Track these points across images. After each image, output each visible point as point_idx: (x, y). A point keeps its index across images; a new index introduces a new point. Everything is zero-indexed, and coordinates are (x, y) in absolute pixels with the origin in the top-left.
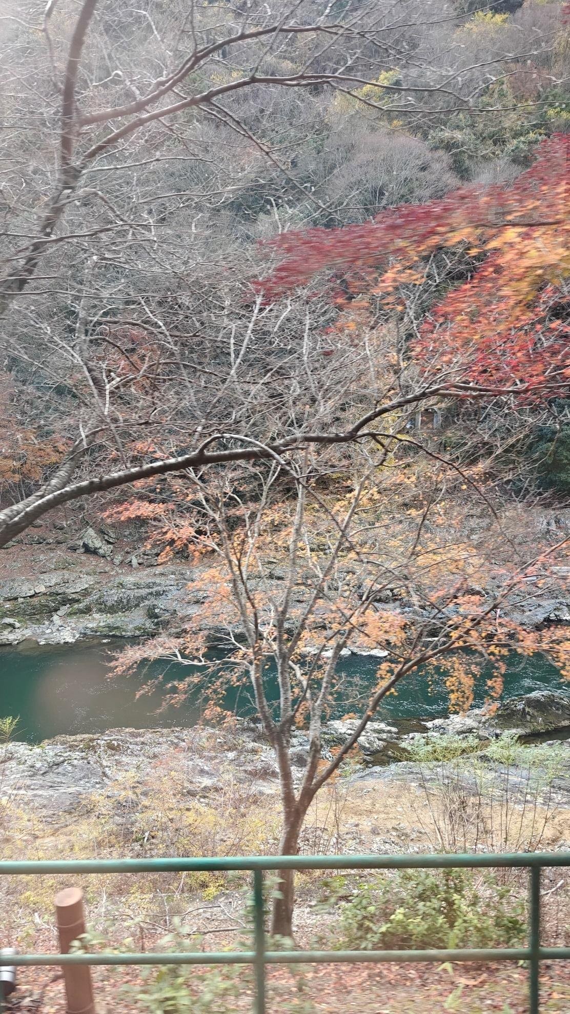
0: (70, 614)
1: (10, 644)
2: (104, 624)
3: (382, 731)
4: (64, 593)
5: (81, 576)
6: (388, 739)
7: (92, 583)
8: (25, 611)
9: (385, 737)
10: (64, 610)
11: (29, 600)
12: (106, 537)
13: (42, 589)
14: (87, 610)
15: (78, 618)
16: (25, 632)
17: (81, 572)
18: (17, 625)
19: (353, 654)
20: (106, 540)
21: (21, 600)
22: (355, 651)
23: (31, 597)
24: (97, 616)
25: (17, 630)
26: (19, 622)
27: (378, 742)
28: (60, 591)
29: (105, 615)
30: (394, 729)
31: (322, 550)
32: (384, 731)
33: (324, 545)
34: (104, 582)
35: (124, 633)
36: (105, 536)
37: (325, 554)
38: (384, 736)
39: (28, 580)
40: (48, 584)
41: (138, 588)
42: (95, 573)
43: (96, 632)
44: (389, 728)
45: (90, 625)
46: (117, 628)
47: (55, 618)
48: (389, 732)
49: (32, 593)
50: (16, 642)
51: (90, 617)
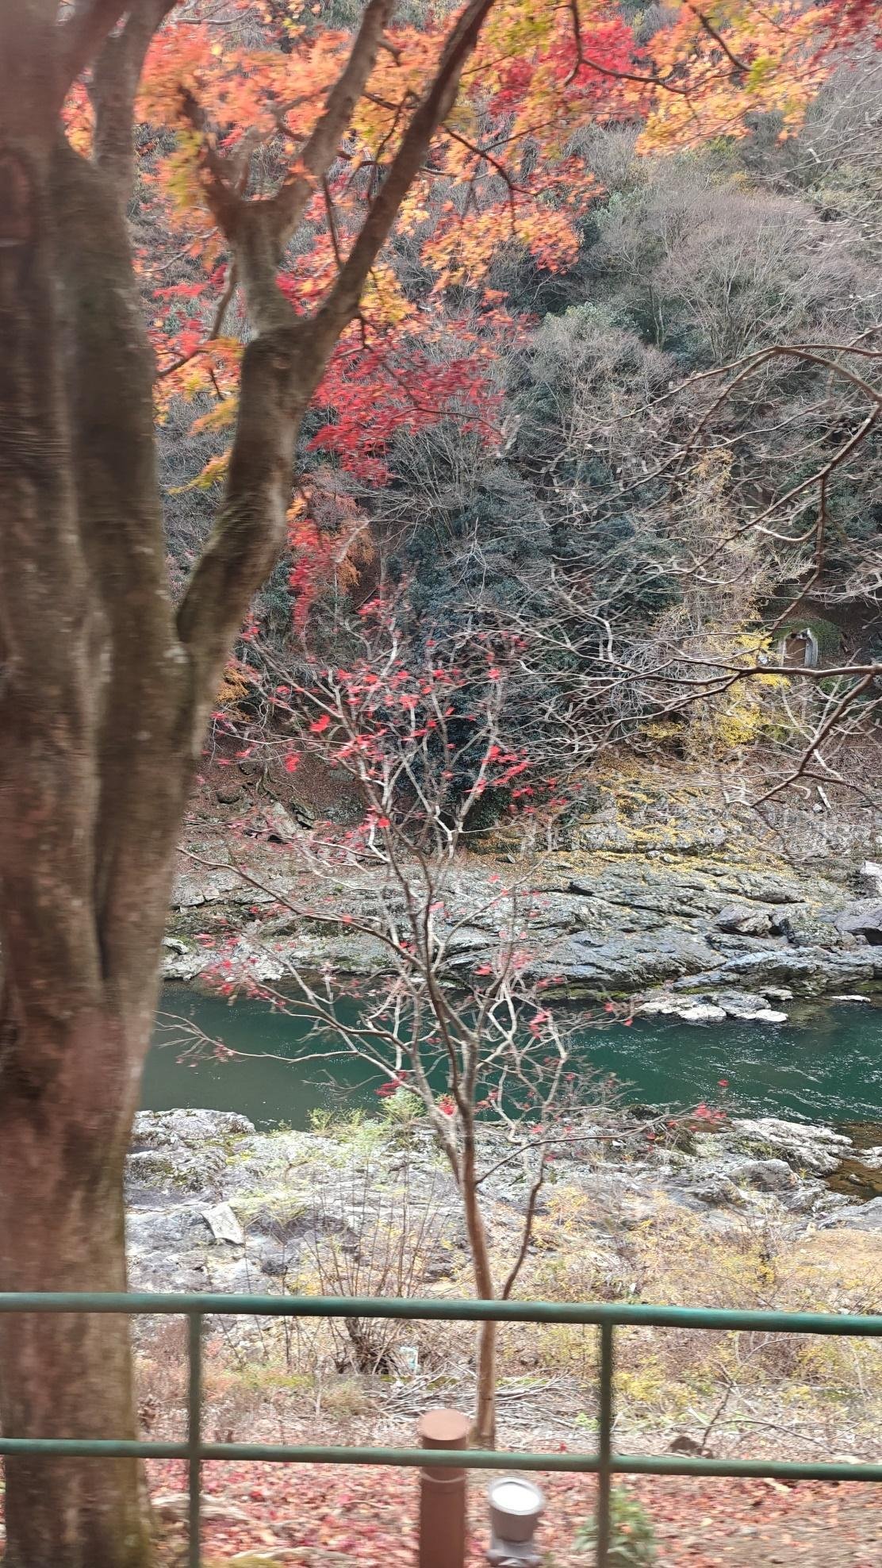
0: (264, 935)
1: (181, 979)
2: (321, 952)
3: (826, 1141)
4: (251, 903)
5: (273, 876)
6: (841, 1155)
7: (291, 887)
8: (192, 928)
9: (836, 1151)
10: (253, 927)
11: (197, 911)
12: (301, 818)
13: (215, 894)
14: (288, 931)
15: (278, 941)
16: (198, 960)
17: (270, 870)
18: (184, 949)
19: (730, 1016)
20: (301, 823)
21: (183, 910)
22: (732, 1012)
23: (198, 906)
24: (306, 939)
25: (185, 957)
26: (186, 944)
27: (830, 1158)
28: (245, 900)
29: (318, 939)
30: (846, 1140)
31: (642, 852)
32: (832, 1142)
33: (646, 844)
34: (310, 888)
35: (354, 968)
36: (299, 816)
37: (648, 857)
38: (835, 1149)
39: (192, 880)
40: (224, 887)
41: (367, 898)
42: (293, 873)
43: (310, 964)
44: (838, 1137)
45: (299, 954)
46: (344, 959)
47: (242, 941)
48: (841, 1143)
49: (200, 900)
50: (189, 976)
51: (296, 941)
